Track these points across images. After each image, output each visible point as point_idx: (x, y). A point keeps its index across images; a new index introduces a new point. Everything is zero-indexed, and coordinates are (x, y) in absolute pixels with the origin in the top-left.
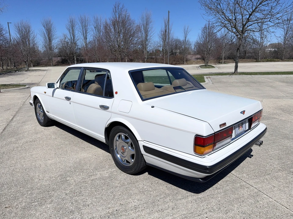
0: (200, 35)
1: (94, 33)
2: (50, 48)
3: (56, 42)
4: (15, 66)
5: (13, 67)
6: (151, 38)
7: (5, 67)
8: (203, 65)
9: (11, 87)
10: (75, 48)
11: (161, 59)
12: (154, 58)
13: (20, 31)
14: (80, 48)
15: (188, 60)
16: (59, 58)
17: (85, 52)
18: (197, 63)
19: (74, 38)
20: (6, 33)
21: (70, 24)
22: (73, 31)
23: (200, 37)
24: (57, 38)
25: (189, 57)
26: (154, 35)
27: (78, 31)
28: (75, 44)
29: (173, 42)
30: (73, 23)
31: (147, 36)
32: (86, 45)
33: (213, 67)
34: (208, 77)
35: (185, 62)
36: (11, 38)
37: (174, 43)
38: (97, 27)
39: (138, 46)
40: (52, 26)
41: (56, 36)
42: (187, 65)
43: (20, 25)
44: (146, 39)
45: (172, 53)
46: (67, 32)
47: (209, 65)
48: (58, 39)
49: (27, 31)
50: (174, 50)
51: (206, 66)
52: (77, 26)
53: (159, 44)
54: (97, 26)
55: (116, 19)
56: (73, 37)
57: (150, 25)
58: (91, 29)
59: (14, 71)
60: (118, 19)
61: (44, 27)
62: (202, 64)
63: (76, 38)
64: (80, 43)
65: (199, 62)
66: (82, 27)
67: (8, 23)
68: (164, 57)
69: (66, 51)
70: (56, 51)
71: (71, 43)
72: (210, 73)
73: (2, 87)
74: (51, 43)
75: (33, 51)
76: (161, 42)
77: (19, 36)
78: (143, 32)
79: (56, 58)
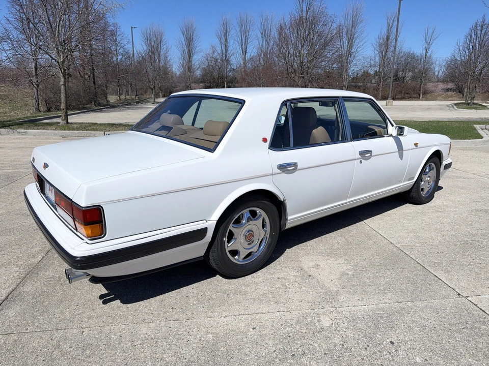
0: (461, 44)
1: (259, 43)
2: (190, 69)
3: (199, 59)
4: (137, 96)
5: (133, 97)
6: (359, 50)
7: (123, 97)
8: (461, 103)
9: (121, 128)
10: (227, 68)
11: (374, 89)
12: (361, 86)
13: (148, 40)
14: (235, 68)
15: (428, 92)
16: (201, 84)
17: (242, 75)
18: (445, 99)
19: (226, 52)
20: (128, 43)
21: (222, 29)
22: (226, 39)
23: (461, 48)
24: (200, 52)
25: (430, 86)
26: (364, 45)
27: (235, 40)
28: (228, 61)
29: (401, 57)
30: (226, 26)
31: (351, 46)
32: (244, 63)
33: (485, 107)
34: (483, 126)
35: (421, 96)
36: (135, 51)
37: (402, 59)
38: (265, 33)
39: (332, 65)
40: (195, 32)
41: (199, 48)
42: (426, 100)
43: (148, 32)
44: (349, 53)
45: (397, 78)
46: (216, 42)
47: (474, 104)
48: (202, 54)
49: (157, 41)
50: (401, 73)
51: (468, 105)
52: (232, 32)
53: (372, 62)
54: (265, 31)
55: (302, 14)
56: (226, 50)
57: (360, 27)
58: (254, 36)
59: (135, 103)
60: (304, 15)
61: (183, 33)
62: (456, 100)
63: (229, 52)
64: (236, 60)
65: (451, 96)
66: (241, 33)
67: (132, 28)
68: (381, 85)
69: (212, 72)
70: (198, 73)
71: (222, 60)
72: (482, 119)
73: (108, 128)
74: (191, 60)
75: (165, 72)
76: (378, 60)
77: (145, 48)
78: (345, 40)
79: (197, 85)
